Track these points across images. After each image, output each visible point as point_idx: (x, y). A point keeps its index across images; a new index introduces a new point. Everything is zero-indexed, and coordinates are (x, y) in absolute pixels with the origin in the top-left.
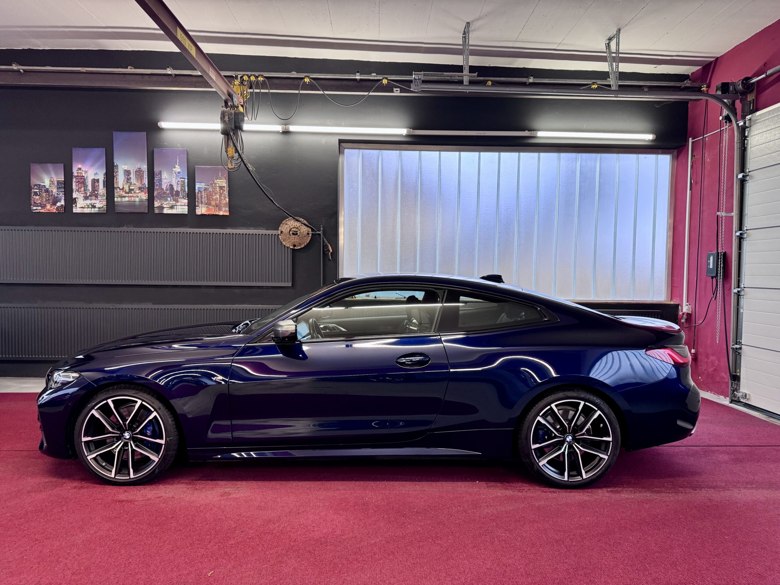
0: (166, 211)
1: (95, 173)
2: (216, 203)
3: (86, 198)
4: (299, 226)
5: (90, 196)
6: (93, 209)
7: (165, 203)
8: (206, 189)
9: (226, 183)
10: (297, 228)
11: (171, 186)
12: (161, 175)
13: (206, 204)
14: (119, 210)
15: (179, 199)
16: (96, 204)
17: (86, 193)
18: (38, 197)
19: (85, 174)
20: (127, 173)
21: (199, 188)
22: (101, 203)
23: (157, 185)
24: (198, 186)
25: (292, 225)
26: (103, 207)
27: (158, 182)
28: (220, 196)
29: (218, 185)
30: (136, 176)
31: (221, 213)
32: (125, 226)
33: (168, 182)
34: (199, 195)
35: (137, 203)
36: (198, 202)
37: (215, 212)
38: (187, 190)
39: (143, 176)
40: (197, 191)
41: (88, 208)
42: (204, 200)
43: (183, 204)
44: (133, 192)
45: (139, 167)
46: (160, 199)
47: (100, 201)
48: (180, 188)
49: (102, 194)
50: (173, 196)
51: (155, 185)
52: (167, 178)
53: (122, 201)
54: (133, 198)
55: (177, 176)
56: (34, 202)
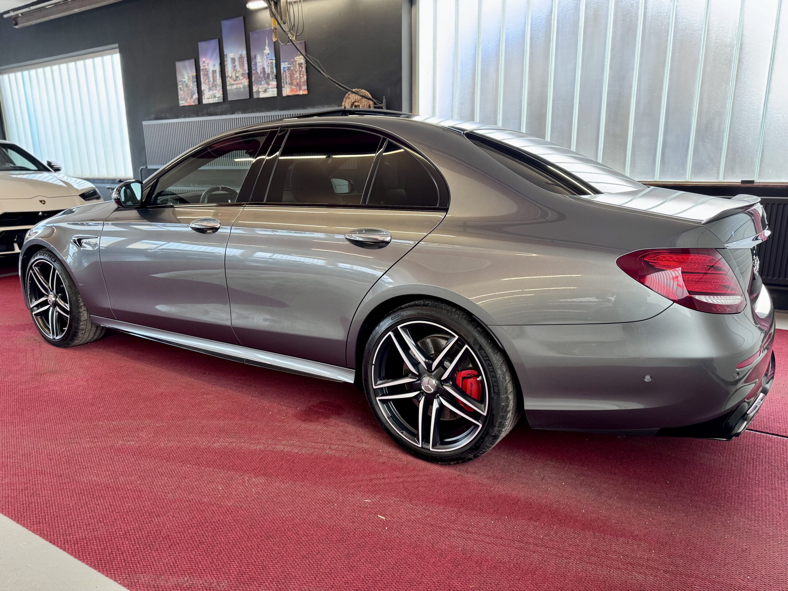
0: (262, 95)
1: (213, 64)
2: (297, 82)
3: (210, 89)
4: (360, 99)
5: (212, 87)
6: (215, 99)
7: (261, 87)
8: (289, 68)
9: (303, 59)
10: (358, 102)
11: (264, 68)
12: (256, 60)
13: (290, 84)
14: (230, 98)
15: (270, 82)
16: (215, 94)
17: (209, 85)
18: (182, 92)
19: (208, 66)
20: (233, 60)
21: (284, 68)
22: (219, 92)
23: (254, 70)
24: (283, 65)
25: (353, 98)
26: (220, 97)
27: (255, 67)
28: (300, 74)
29: (297, 63)
30: (239, 63)
31: (301, 93)
32: (236, 113)
33: (262, 66)
34: (284, 75)
35: (242, 90)
36: (284, 83)
37: (296, 92)
38: (275, 72)
39: (244, 62)
40: (282, 71)
41: (212, 98)
42: (288, 80)
43: (273, 87)
44: (238, 79)
45: (241, 53)
46: (256, 84)
47: (218, 91)
48: (270, 70)
49: (219, 84)
50: (265, 79)
51: (253, 70)
52: (260, 61)
53: (232, 89)
54: (239, 85)
55: (267, 58)
56: (181, 97)
